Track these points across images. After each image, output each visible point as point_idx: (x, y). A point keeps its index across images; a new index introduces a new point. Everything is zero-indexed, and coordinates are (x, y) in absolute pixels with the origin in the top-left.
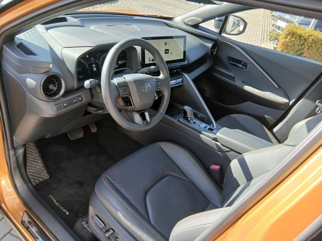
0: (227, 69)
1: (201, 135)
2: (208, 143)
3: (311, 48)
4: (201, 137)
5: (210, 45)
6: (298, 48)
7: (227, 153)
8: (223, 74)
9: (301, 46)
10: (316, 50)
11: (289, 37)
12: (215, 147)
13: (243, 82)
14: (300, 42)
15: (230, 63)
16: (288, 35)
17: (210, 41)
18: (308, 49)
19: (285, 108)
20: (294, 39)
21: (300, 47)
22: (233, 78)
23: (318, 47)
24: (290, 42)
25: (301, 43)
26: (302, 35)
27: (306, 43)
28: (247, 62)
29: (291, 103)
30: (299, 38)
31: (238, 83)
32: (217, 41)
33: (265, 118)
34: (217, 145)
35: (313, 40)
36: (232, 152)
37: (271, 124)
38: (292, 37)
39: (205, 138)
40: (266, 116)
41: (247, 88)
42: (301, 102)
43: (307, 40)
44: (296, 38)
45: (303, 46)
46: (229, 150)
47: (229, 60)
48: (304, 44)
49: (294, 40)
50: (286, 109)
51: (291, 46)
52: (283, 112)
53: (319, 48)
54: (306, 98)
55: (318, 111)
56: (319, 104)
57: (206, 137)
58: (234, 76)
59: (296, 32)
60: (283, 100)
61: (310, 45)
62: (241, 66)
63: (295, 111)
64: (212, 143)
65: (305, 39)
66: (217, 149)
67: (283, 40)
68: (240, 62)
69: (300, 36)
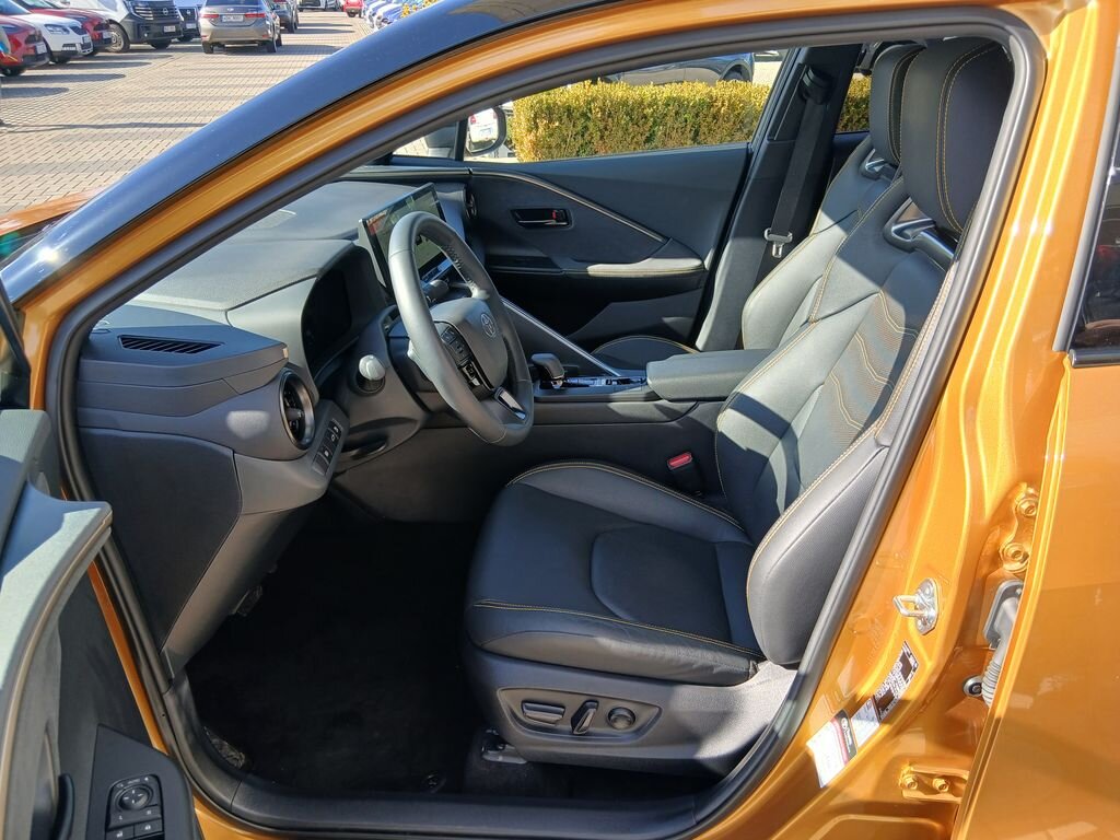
0: (519, 243)
1: (612, 405)
2: (638, 413)
3: (607, 133)
4: (616, 409)
5: (458, 195)
6: (578, 145)
7: (690, 415)
8: (517, 261)
9: (583, 136)
10: (620, 134)
11: (542, 123)
12: (657, 415)
13: (576, 261)
14: (574, 126)
15: (521, 224)
16: (535, 117)
17: (454, 186)
18: (602, 137)
19: (699, 283)
20: (557, 124)
21: (581, 142)
22: (547, 262)
23: (623, 122)
24: (551, 135)
25: (579, 128)
26: (569, 106)
27: (591, 125)
28: (565, 205)
29: (707, 263)
30: (568, 116)
31: (568, 267)
32: (470, 178)
33: (666, 326)
34: (660, 408)
35: (603, 111)
36: (703, 406)
37: (686, 333)
38: (551, 121)
39: (625, 406)
40: (667, 320)
41: (597, 270)
42: (729, 251)
43: (589, 115)
44: (560, 120)
45: (586, 135)
46: (693, 403)
47: (517, 220)
48: (586, 128)
49: (557, 127)
50: (703, 284)
51: (558, 146)
52: (698, 293)
53: (627, 124)
54: (736, 236)
55: (777, 253)
56: (773, 237)
57: (627, 403)
58: (544, 255)
59: (555, 104)
60: (687, 265)
61: (602, 126)
62: (553, 222)
63: (724, 279)
64: (647, 409)
65: (584, 115)
66: (665, 418)
67: (531, 137)
68: (546, 213)
69: (569, 111)
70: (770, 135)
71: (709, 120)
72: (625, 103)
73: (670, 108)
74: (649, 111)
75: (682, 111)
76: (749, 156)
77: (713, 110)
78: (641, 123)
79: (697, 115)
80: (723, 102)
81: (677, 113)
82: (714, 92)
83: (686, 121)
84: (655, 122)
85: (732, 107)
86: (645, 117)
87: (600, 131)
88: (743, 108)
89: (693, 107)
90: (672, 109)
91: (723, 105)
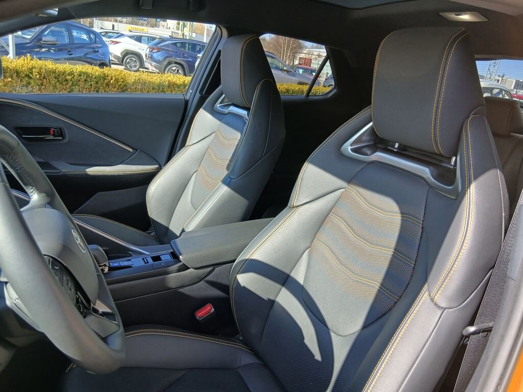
9: (27, 87)
14: (21, 81)
20: (10, 79)
23: (53, 82)
25: (25, 83)
26: (16, 70)
27: (32, 81)
30: (17, 76)
31: (65, 169)
35: (40, 74)
41: (92, 171)
43: (31, 75)
44: (12, 77)
47: (20, 135)
48: (29, 83)
49: (10, 81)
53: (56, 83)
61: (39, 83)
65: (27, 76)
68: (46, 130)
69: (18, 73)
70: (200, 91)
71: (104, 85)
72: (54, 72)
73: (82, 77)
74: (69, 77)
75: (89, 79)
76: (186, 102)
77: (106, 81)
78: (64, 83)
79: (97, 83)
80: (112, 77)
81: (85, 80)
82: (106, 72)
83: (91, 85)
84: (72, 84)
85: (117, 80)
86: (67, 80)
87: (39, 86)
88: (123, 82)
89: (95, 78)
90: (83, 78)
91: (112, 79)
